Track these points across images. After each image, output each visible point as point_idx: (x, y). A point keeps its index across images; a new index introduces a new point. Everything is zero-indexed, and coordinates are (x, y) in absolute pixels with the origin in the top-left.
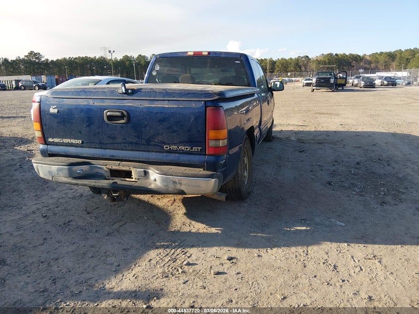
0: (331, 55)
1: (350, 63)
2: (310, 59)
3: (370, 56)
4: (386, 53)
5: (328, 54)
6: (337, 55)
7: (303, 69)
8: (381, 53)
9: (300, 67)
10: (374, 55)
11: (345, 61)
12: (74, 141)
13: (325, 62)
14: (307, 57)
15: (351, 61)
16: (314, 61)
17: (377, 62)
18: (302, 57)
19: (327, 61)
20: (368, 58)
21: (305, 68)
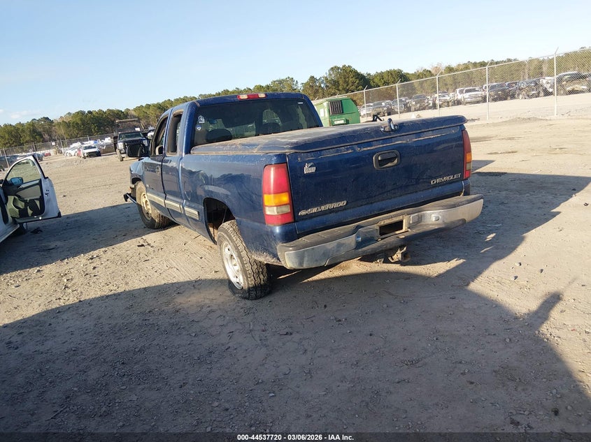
0: (82, 113)
1: (113, 122)
2: (52, 122)
3: (135, 110)
4: (154, 105)
5: (78, 113)
6: (90, 112)
7: (46, 136)
8: (148, 106)
9: (41, 136)
10: (139, 108)
11: (104, 120)
12: (335, 205)
13: (77, 124)
14: (47, 118)
15: (113, 119)
16: (59, 124)
17: (147, 117)
18: (39, 120)
19: (80, 122)
20: (133, 113)
21: (50, 136)
